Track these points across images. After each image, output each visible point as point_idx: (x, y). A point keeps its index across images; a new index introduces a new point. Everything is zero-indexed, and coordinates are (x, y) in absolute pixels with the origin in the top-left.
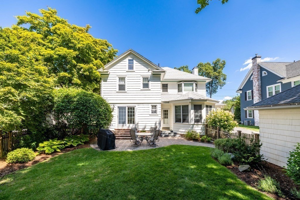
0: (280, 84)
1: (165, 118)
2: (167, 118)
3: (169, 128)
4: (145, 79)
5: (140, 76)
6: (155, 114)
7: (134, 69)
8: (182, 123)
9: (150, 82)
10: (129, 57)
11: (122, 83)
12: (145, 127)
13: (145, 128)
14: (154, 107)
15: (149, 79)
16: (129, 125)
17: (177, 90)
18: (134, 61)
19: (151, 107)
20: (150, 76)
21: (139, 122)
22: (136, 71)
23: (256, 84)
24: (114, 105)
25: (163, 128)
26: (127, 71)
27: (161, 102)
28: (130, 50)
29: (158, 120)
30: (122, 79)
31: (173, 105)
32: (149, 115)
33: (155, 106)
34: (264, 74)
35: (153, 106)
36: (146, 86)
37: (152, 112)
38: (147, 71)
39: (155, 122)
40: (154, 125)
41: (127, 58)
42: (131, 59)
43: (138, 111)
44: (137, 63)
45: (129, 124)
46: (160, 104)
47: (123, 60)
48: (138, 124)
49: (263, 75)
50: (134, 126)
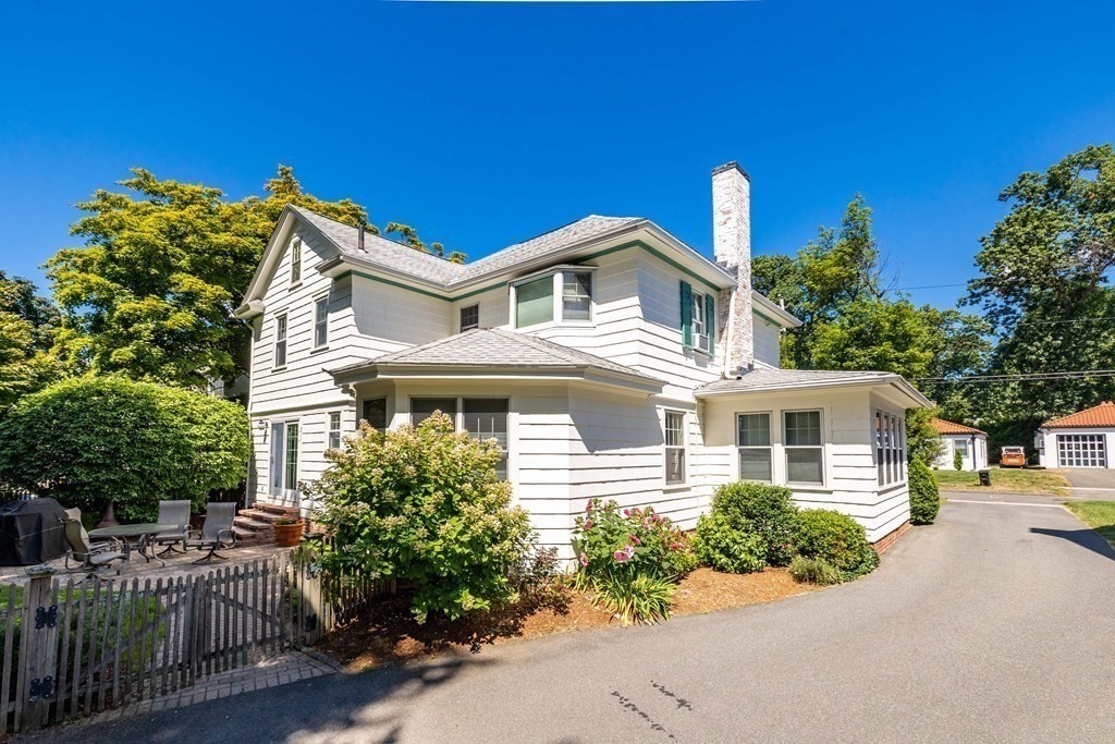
5: (310, 298)
7: (302, 277)
9: (329, 318)
10: (294, 235)
14: (338, 419)
15: (328, 301)
18: (303, 245)
19: (327, 419)
22: (304, 284)
26: (289, 291)
35: (334, 417)
41: (292, 241)
42: (297, 239)
43: (303, 438)
50: (293, 498)
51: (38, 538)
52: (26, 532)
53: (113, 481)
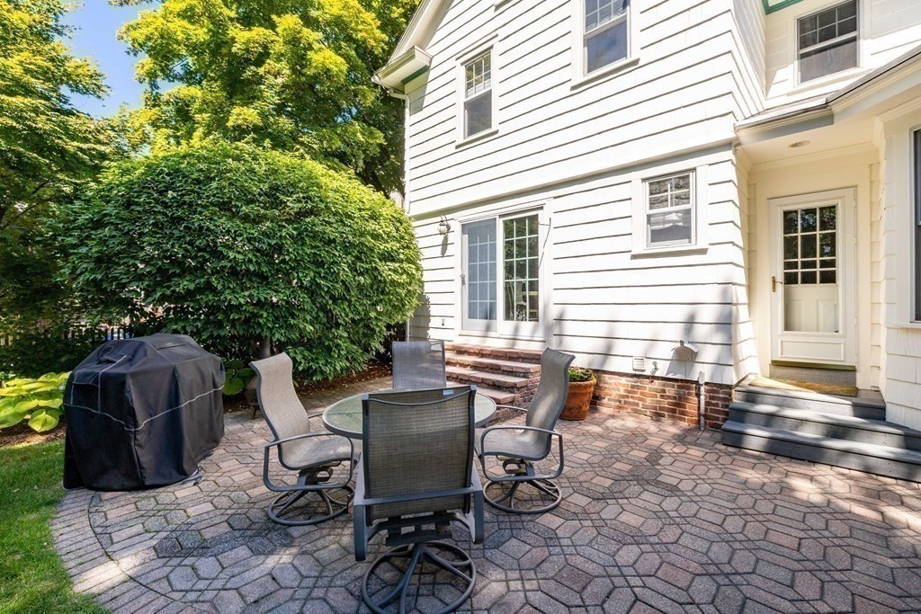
1: (809, 279)
2: (829, 278)
3: (853, 370)
6: (678, 245)
12: (609, 347)
13: (607, 354)
14: (669, 187)
16: (516, 329)
19: (640, 194)
21: (571, 312)
24: (449, 217)
25: (776, 364)
32: (625, 261)
33: (681, 180)
35: (656, 185)
37: (657, 236)
39: (681, 313)
45: (511, 324)
46: (729, 154)
48: (560, 320)
50: (540, 335)
51: (174, 420)
52: (151, 411)
53: (273, 305)
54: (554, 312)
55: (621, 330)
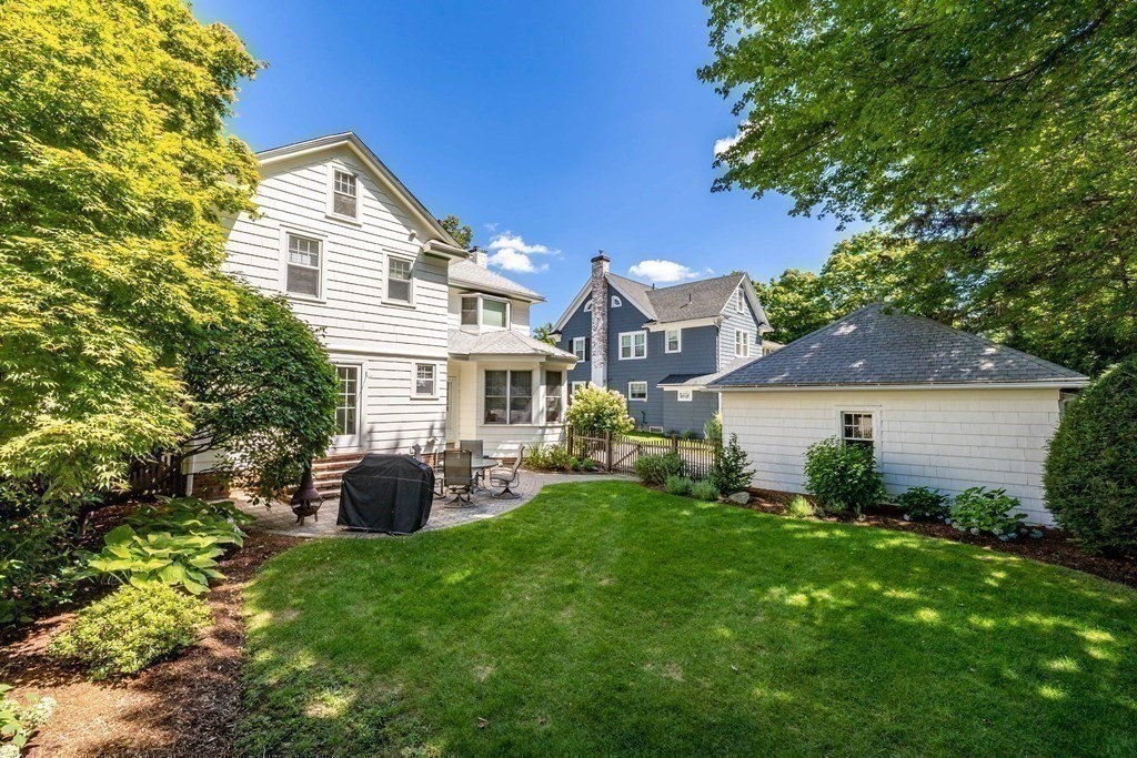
0: (645, 332)
4: (397, 264)
5: (379, 249)
6: (428, 396)
7: (360, 219)
8: (508, 425)
9: (415, 282)
10: (338, 161)
11: (304, 261)
12: (397, 444)
13: (396, 448)
14: (425, 370)
15: (411, 267)
17: (459, 317)
18: (359, 185)
19: (414, 369)
20: (414, 259)
21: (378, 427)
22: (365, 228)
23: (598, 324)
26: (327, 217)
27: (447, 356)
28: (349, 138)
29: (438, 417)
30: (305, 243)
31: (479, 367)
32: (407, 401)
33: (430, 368)
34: (616, 303)
35: (420, 367)
36: (399, 290)
37: (418, 391)
38: (406, 238)
39: (427, 425)
40: (425, 434)
41: (330, 164)
42: (344, 169)
43: (368, 383)
44: (369, 194)
46: (446, 363)
47: (313, 164)
48: (371, 432)
49: (614, 305)
50: (356, 443)
54: (366, 427)
55: (404, 435)
